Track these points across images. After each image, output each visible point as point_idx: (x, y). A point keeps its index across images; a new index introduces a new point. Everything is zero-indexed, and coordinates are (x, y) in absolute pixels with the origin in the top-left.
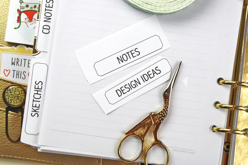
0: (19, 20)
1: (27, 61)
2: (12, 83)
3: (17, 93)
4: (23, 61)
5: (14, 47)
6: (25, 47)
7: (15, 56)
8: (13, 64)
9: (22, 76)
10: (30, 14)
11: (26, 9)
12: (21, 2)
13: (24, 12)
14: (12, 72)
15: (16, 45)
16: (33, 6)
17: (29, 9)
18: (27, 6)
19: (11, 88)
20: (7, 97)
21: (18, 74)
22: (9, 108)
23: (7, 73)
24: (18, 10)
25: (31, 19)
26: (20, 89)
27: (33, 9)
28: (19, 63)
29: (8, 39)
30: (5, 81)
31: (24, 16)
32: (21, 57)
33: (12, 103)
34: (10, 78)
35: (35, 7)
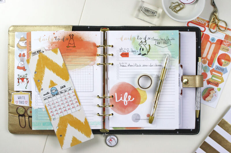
0: (19, 82)
1: (24, 97)
2: (20, 106)
3: (22, 109)
4: (22, 97)
5: (18, 92)
6: (22, 92)
7: (19, 96)
8: (19, 98)
9: (23, 103)
10: (22, 79)
11: (21, 78)
12: (19, 75)
13: (20, 79)
14: (19, 102)
15: (19, 91)
17: (22, 77)
18: (21, 76)
19: (19, 108)
20: (18, 112)
21: (21, 102)
22: (20, 115)
23: (17, 102)
24: (18, 79)
25: (23, 81)
26: (22, 108)
27: (23, 77)
28: (21, 98)
29: (15, 90)
30: (16, 105)
31: (20, 80)
32: (21, 96)
33: (20, 114)
34: (19, 104)
35: (24, 76)
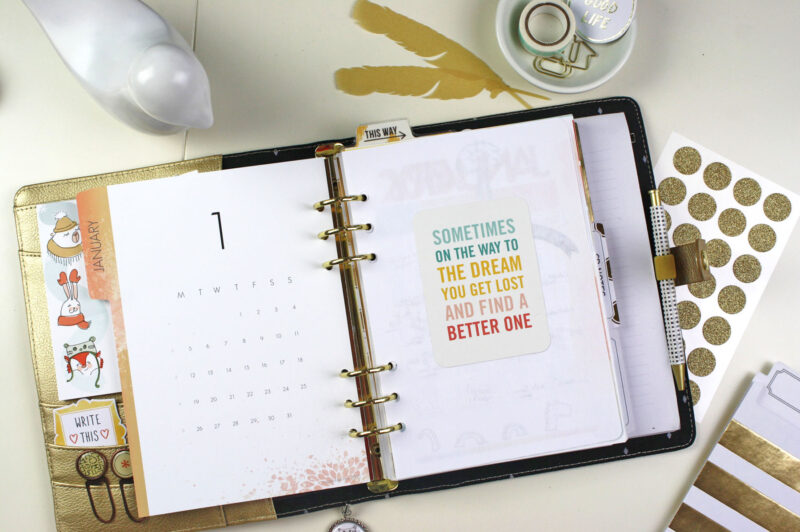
0: (70, 369)
1: (94, 417)
2: (85, 450)
3: (93, 460)
4: (90, 418)
5: (73, 404)
6: (87, 400)
7: (78, 415)
8: (78, 425)
9: (95, 437)
10: (82, 358)
11: (75, 353)
12: (66, 346)
13: (73, 357)
14: (80, 436)
15: (75, 400)
16: (81, 346)
17: (78, 351)
18: (75, 349)
19: (83, 456)
20: (82, 470)
21: (88, 437)
22: (90, 482)
23: (74, 439)
24: (66, 358)
25: (84, 363)
26: (95, 455)
27: (84, 350)
28: (86, 422)
29: (62, 397)
30: (74, 449)
31: (74, 363)
32: (85, 414)
33: (91, 475)
34: (80, 444)
35: (85, 347)
